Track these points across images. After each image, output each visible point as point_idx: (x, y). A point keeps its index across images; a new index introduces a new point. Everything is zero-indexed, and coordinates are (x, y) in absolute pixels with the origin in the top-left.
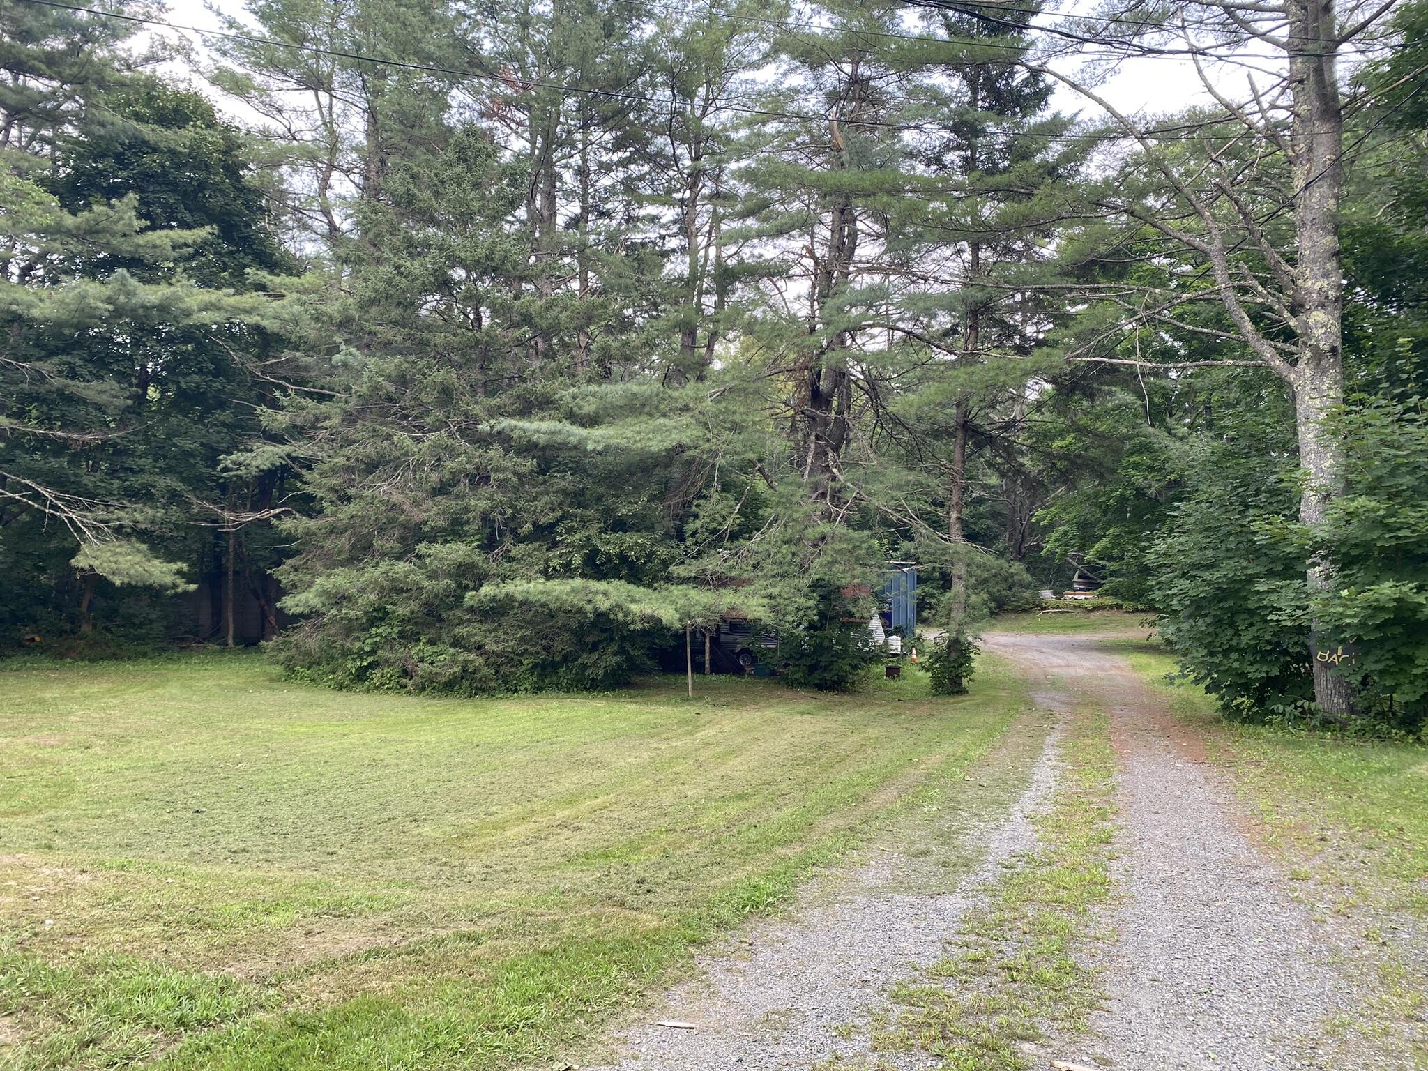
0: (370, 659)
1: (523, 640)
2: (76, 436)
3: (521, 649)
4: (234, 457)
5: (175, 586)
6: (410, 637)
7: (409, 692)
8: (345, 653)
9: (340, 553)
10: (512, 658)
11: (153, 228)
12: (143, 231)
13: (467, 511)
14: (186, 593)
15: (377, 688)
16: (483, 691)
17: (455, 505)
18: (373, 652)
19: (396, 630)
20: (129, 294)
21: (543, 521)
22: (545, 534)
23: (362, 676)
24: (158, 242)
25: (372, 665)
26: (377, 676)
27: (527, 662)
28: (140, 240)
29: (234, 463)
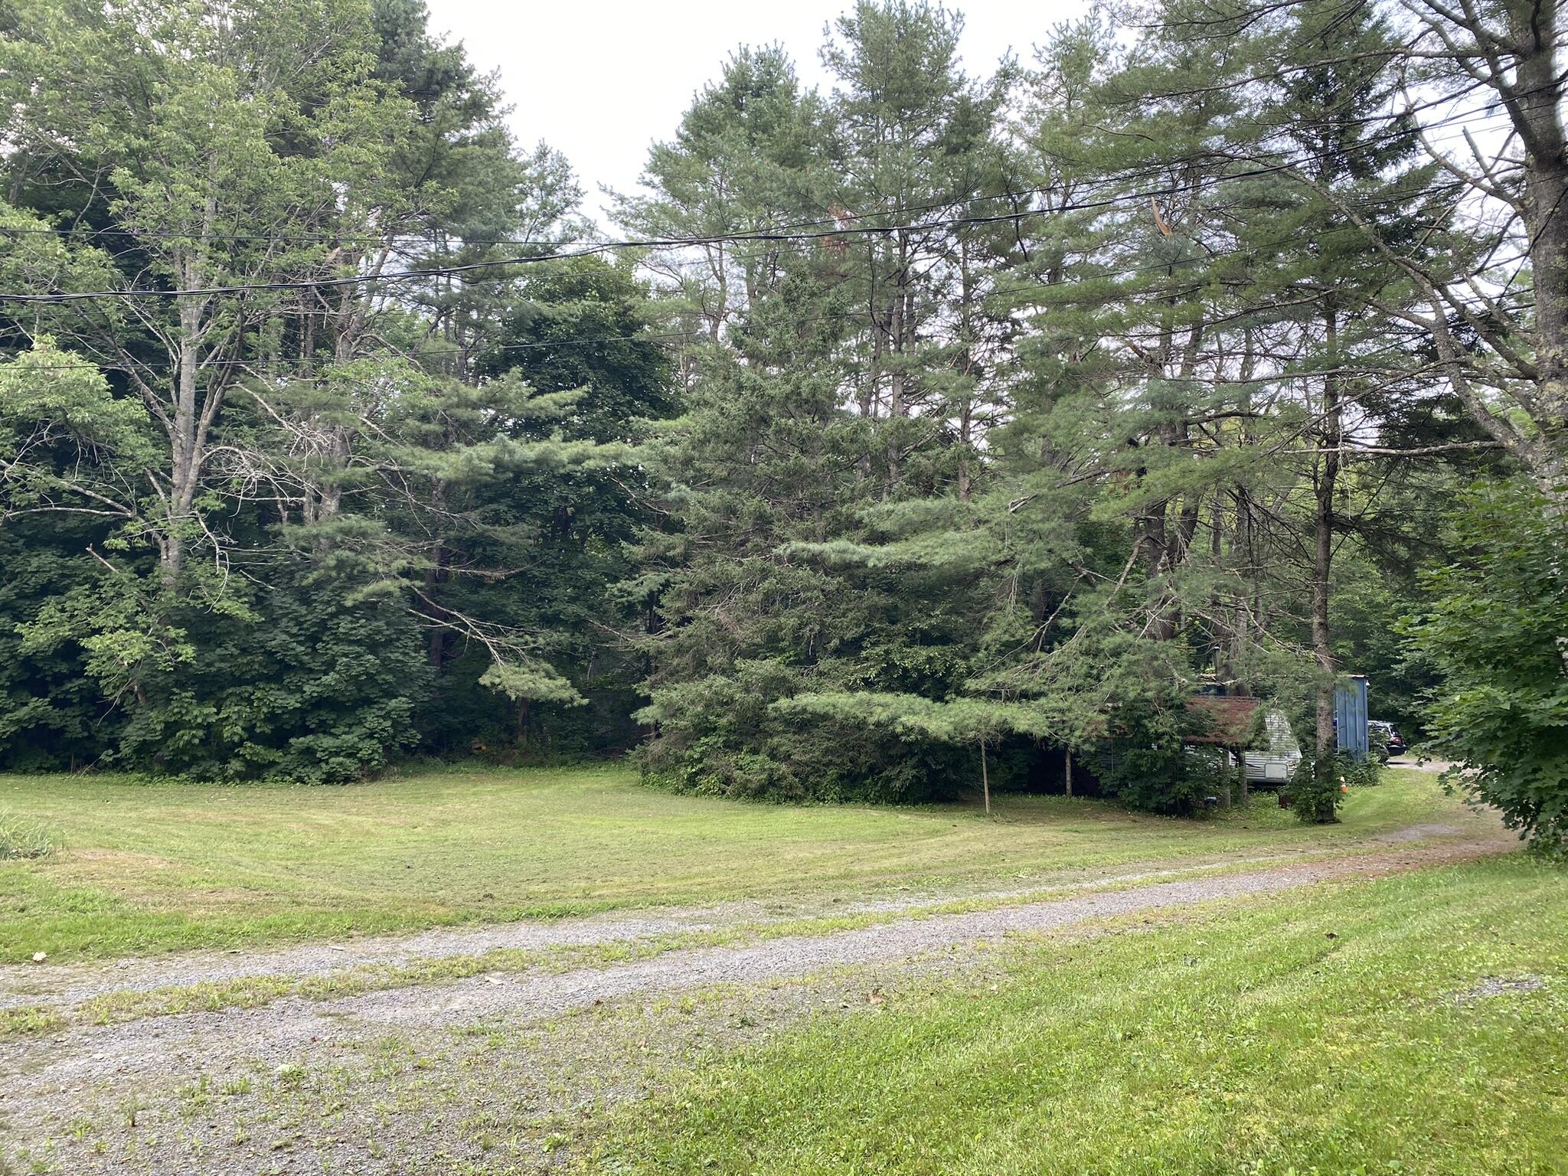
0: (700, 766)
1: (827, 751)
2: (488, 573)
3: (826, 760)
4: (619, 585)
5: (572, 700)
6: (732, 746)
7: (728, 798)
8: (679, 760)
9: (684, 669)
10: (817, 768)
11: (541, 392)
12: (532, 397)
13: (780, 628)
14: (581, 706)
15: (705, 793)
16: (791, 798)
17: (772, 623)
18: (700, 760)
19: (721, 740)
20: (511, 452)
21: (849, 636)
22: (850, 649)
23: (692, 781)
24: (543, 405)
25: (702, 771)
26: (704, 782)
27: (832, 772)
28: (531, 404)
29: (620, 590)
